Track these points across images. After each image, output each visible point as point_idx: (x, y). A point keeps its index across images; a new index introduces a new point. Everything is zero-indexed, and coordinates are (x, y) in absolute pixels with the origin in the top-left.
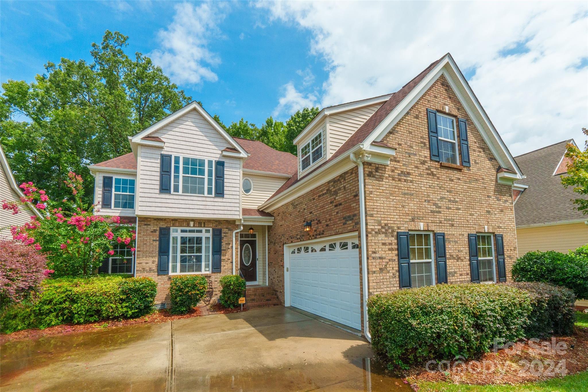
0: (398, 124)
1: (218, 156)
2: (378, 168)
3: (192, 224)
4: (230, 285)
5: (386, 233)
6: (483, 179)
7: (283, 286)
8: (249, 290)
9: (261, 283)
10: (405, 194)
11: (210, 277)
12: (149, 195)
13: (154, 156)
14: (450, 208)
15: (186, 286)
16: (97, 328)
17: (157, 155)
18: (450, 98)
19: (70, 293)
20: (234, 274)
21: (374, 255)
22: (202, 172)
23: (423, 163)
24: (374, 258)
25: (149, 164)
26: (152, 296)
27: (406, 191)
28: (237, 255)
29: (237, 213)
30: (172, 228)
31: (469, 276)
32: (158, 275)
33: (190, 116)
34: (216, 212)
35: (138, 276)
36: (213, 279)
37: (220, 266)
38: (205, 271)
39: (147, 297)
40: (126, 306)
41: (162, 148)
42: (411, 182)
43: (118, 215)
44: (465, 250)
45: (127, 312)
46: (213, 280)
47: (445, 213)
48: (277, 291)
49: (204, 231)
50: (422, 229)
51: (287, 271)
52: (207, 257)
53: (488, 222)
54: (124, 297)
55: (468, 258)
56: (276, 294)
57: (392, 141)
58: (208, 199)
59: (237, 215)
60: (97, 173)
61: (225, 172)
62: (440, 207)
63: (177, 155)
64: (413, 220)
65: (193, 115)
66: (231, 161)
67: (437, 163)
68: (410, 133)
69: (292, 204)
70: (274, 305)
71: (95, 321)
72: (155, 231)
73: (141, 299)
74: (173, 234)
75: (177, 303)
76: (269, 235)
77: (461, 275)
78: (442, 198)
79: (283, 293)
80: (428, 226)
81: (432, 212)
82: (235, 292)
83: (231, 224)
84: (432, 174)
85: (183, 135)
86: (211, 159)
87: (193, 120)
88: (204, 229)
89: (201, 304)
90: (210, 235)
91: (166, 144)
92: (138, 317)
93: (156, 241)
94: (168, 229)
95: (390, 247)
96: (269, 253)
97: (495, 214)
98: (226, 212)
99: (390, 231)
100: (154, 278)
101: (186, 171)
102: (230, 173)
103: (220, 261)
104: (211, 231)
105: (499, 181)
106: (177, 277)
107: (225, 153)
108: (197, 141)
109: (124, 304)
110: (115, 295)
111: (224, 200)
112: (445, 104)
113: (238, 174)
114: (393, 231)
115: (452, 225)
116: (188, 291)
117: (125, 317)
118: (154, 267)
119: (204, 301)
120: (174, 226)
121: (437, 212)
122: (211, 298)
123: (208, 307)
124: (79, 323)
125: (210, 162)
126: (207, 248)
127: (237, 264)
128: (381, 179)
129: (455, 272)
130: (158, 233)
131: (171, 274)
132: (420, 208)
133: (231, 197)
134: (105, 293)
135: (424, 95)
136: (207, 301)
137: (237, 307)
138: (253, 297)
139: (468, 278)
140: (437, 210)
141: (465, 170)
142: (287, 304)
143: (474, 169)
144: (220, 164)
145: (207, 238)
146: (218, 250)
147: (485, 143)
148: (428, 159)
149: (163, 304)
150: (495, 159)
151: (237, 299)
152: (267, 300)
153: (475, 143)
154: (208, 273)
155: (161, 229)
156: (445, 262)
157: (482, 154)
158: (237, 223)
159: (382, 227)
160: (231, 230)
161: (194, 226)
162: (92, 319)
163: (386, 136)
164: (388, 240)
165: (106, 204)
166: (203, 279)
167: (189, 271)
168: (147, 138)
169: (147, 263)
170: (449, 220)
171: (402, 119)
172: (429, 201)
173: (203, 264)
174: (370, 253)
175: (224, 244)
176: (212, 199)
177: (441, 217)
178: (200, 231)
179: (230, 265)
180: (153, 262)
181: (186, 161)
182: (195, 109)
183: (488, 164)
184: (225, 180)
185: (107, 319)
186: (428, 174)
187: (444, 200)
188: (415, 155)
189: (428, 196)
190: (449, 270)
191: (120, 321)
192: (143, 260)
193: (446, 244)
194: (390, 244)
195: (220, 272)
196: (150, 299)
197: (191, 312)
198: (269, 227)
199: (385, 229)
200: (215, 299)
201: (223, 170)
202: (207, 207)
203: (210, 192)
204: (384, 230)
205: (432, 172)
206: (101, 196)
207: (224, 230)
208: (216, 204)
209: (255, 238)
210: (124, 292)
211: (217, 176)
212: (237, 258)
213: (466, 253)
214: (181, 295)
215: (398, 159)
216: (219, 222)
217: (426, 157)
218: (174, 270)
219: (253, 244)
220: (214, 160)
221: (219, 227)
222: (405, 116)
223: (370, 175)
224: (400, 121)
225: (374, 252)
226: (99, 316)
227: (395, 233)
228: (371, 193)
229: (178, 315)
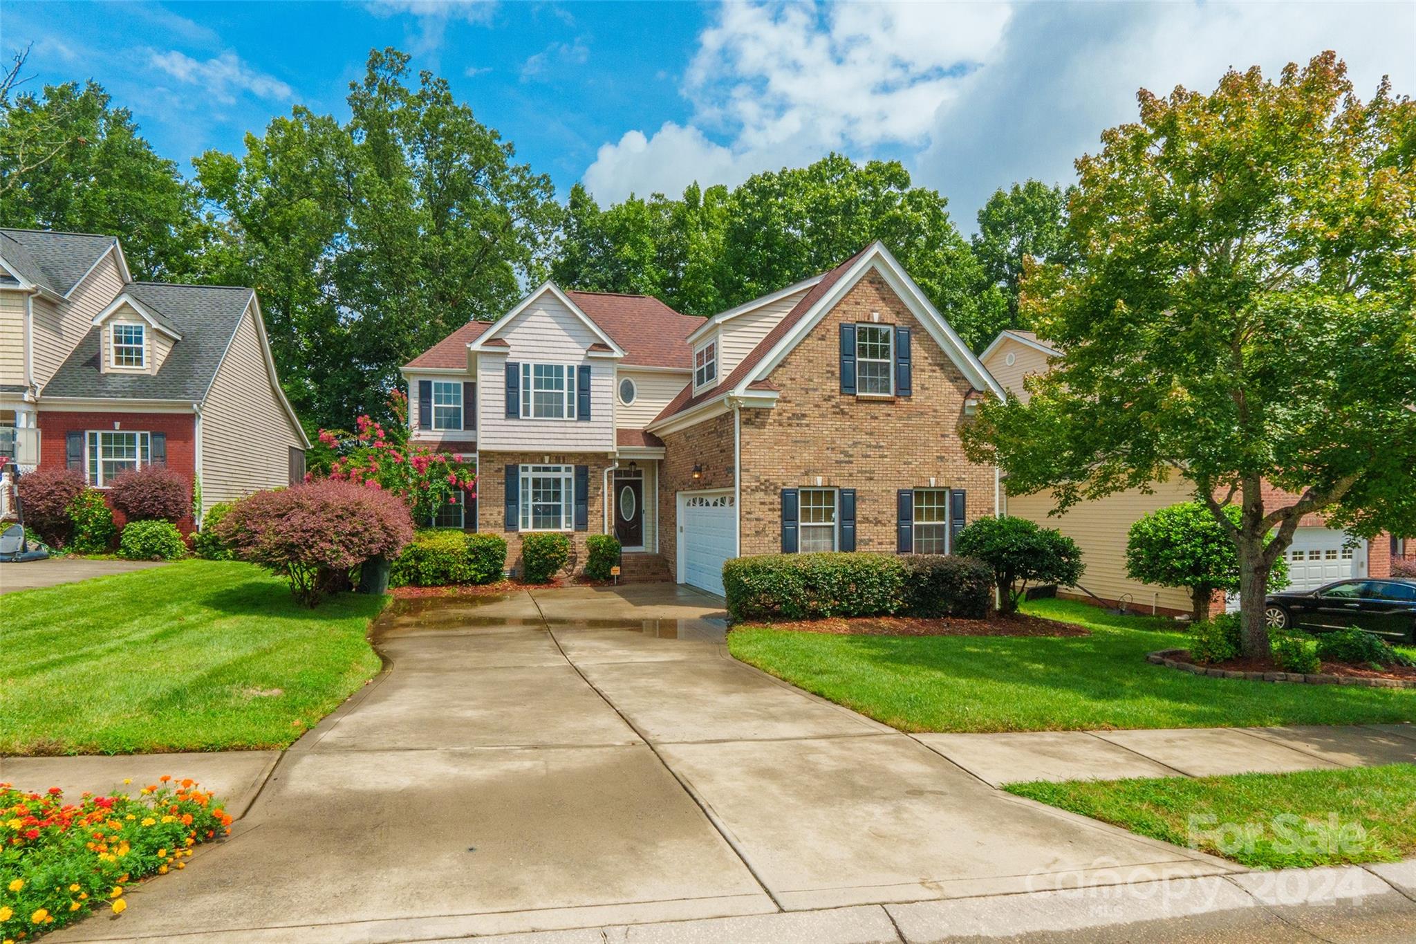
0: (791, 353)
1: (582, 358)
2: (758, 413)
3: (547, 459)
4: (599, 548)
5: (765, 491)
6: (935, 411)
7: (675, 553)
8: (627, 558)
9: (649, 550)
10: (796, 442)
11: (572, 536)
12: (493, 422)
13: (498, 366)
14: (869, 456)
15: (543, 546)
16: (447, 592)
17: (501, 363)
18: (884, 299)
19: (414, 549)
20: (606, 533)
21: (749, 516)
22: (559, 385)
23: (829, 398)
24: (748, 519)
25: (492, 378)
26: (503, 557)
27: (798, 439)
28: (610, 505)
29: (609, 443)
30: (521, 466)
31: (895, 546)
32: (506, 531)
33: (542, 301)
34: (580, 442)
35: (482, 531)
36: (576, 539)
37: (587, 521)
38: (565, 528)
39: (497, 558)
40: (475, 569)
41: (507, 354)
42: (807, 425)
43: (440, 439)
44: (891, 511)
45: (476, 575)
46: (577, 542)
47: (859, 463)
48: (668, 561)
49: (563, 469)
50: (820, 484)
51: (681, 531)
52: (568, 508)
53: (939, 473)
54: (472, 557)
55: (894, 521)
56: (667, 566)
57: (782, 377)
58: (568, 424)
59: (609, 445)
60: (412, 377)
61: (592, 382)
62: (851, 456)
63: (526, 361)
64: (806, 474)
65: (547, 301)
66: (601, 364)
67: (851, 397)
68: (810, 361)
69: (685, 434)
70: (663, 581)
71: (442, 585)
72: (499, 470)
73: (490, 561)
74: (522, 475)
75: (532, 569)
76: (660, 474)
77: (880, 544)
78: (855, 444)
79: (675, 564)
80: (829, 480)
81: (837, 462)
82: (607, 559)
83: (602, 459)
84: (843, 412)
85: (533, 331)
86: (571, 363)
87: (547, 307)
88: (563, 467)
89: (560, 573)
90: (571, 475)
91: (512, 348)
92: (487, 583)
93: (501, 483)
94: (516, 467)
95: (771, 507)
96: (660, 502)
97: (955, 461)
98: (593, 442)
99: (772, 488)
100: (501, 534)
101: (538, 384)
102: (599, 383)
103: (586, 513)
104: (573, 469)
105: (967, 412)
106: (530, 535)
107: (591, 354)
108: (553, 338)
109: (473, 566)
110: (463, 554)
111: (591, 424)
112: (873, 311)
113: (610, 383)
114: (776, 488)
115: (871, 479)
116: (545, 554)
117: (473, 582)
118: (500, 520)
119: (565, 570)
120: (523, 462)
121: (846, 462)
122: (574, 567)
123: (571, 579)
124: (426, 586)
125: (571, 369)
126: (568, 494)
127: (610, 518)
128: (763, 425)
129: (871, 540)
130: (503, 473)
131: (521, 530)
132: (818, 459)
133: (601, 419)
134: (452, 551)
135: (838, 304)
136: (570, 570)
137: (609, 579)
138: (633, 568)
139: (894, 548)
140: (847, 459)
141: (902, 401)
142: (681, 579)
143: (917, 397)
144: (585, 371)
145: (568, 480)
146: (583, 498)
147: (946, 356)
148: (837, 393)
149: (512, 571)
150: (964, 378)
151: (609, 570)
152: (653, 574)
153: (926, 358)
154: (569, 530)
155: (507, 467)
156: (854, 526)
157: (939, 374)
158: (610, 457)
159: (761, 484)
160: (602, 468)
161: (550, 462)
162: (439, 582)
163: (774, 371)
164: (768, 499)
165: (425, 423)
166: (564, 538)
167: (544, 527)
168: (490, 342)
169: (491, 515)
170: (866, 472)
171: (799, 345)
172: (833, 449)
173: (563, 517)
174: (743, 513)
175: (591, 489)
176: (574, 424)
177: (854, 468)
178: (558, 470)
179: (600, 520)
180: (499, 513)
181: (538, 368)
182: (549, 291)
183: (948, 386)
184: (592, 395)
185: (454, 583)
186: (834, 413)
187: (860, 446)
188: (816, 390)
189: (833, 442)
190: (859, 536)
191: (468, 587)
192: (487, 510)
193: (857, 503)
194: (771, 503)
195: (586, 530)
196: (501, 562)
197: (549, 582)
198: (660, 462)
199: (766, 486)
200: (579, 568)
201: (589, 379)
202: (568, 436)
203: (571, 414)
204: (763, 487)
205: (842, 410)
206: (417, 411)
207: (591, 468)
208: (580, 430)
209: (640, 476)
210: (472, 551)
211: (580, 389)
212: (610, 509)
213: (892, 516)
214: (537, 559)
215: (788, 399)
216: (584, 456)
217: (833, 391)
218: (525, 524)
219: (637, 486)
220: (576, 364)
221: (584, 463)
222: (804, 339)
223: (747, 422)
224: (795, 349)
225: (749, 513)
226: (446, 579)
227: (779, 491)
228: (748, 443)
229: (533, 584)
